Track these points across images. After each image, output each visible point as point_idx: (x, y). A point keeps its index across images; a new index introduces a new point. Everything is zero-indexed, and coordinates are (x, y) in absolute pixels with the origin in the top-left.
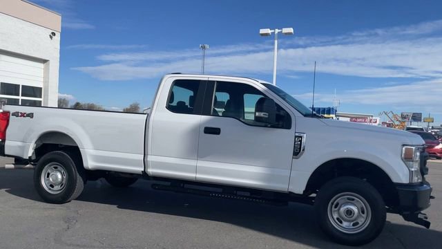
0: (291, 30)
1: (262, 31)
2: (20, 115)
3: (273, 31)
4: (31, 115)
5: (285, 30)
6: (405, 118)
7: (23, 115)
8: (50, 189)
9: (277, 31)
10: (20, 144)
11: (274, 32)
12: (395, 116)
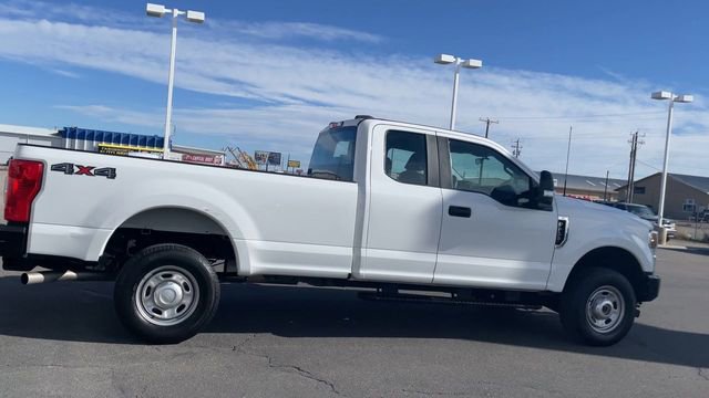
0: (201, 16)
1: (151, 7)
2: (76, 170)
3: (169, 11)
4: (110, 173)
5: (192, 15)
6: (260, 159)
7: (85, 170)
8: (153, 317)
9: (177, 12)
10: (77, 230)
11: (172, 14)
12: (242, 154)
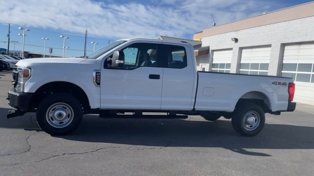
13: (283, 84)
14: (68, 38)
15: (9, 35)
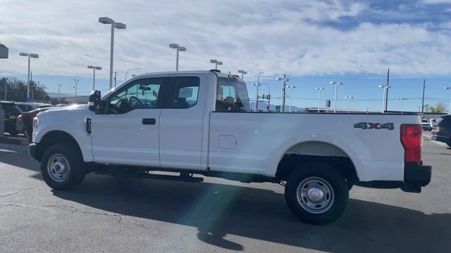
13: (384, 126)
14: (341, 84)
15: (284, 90)
